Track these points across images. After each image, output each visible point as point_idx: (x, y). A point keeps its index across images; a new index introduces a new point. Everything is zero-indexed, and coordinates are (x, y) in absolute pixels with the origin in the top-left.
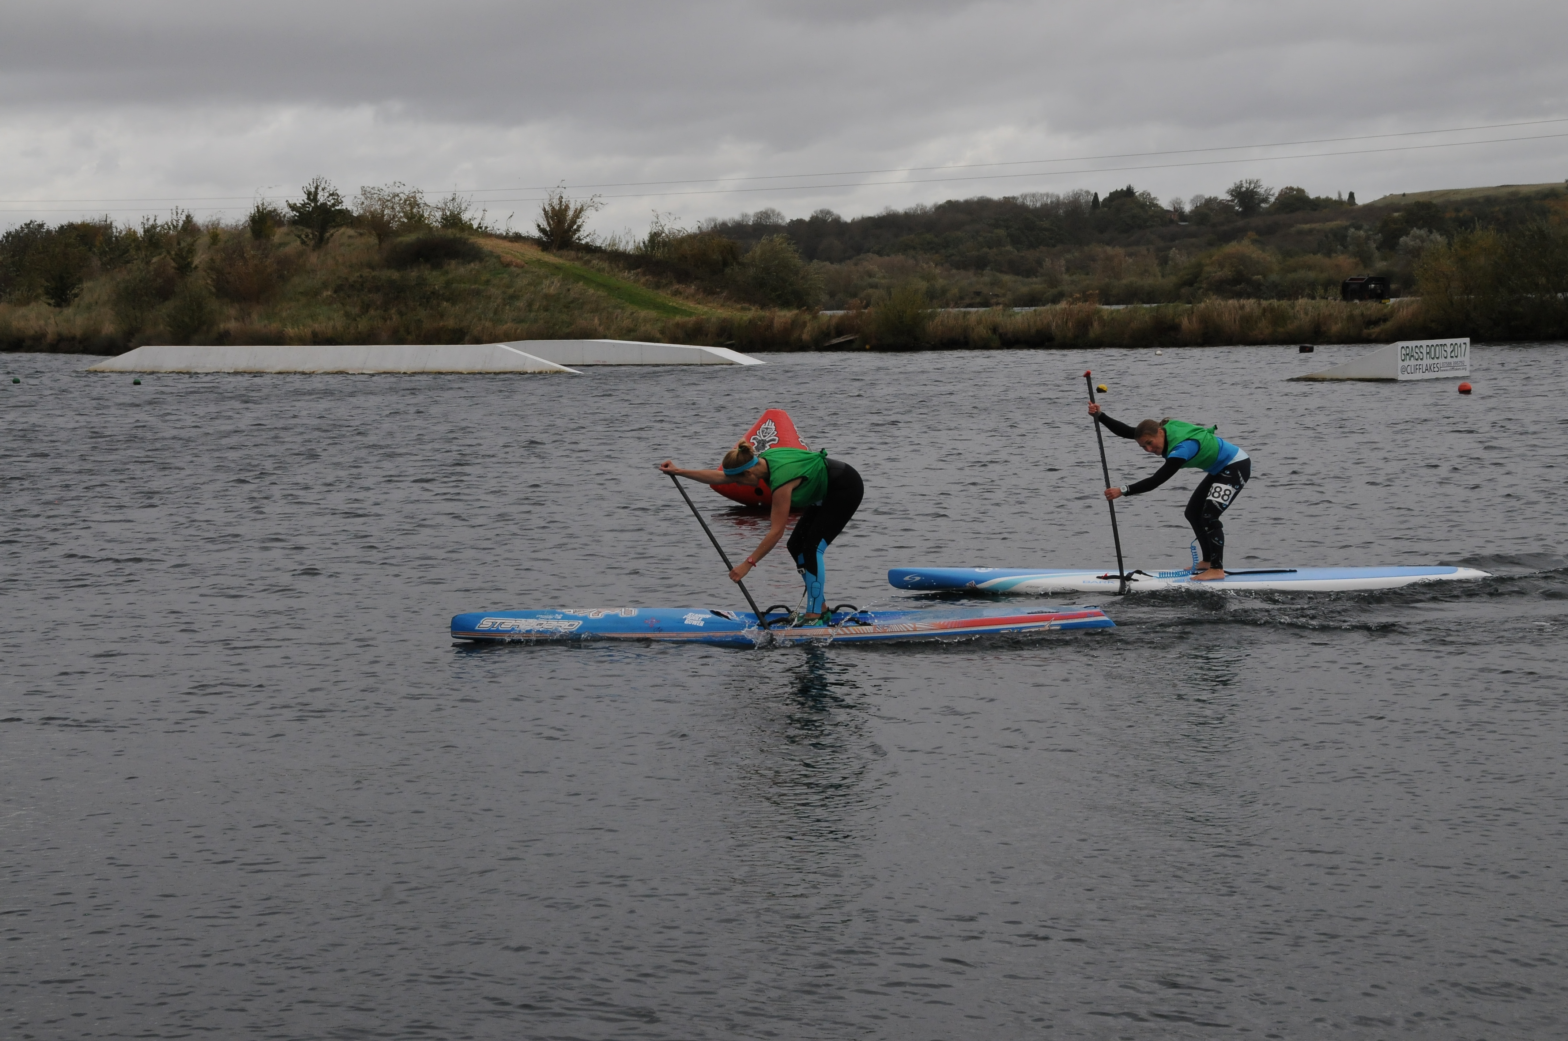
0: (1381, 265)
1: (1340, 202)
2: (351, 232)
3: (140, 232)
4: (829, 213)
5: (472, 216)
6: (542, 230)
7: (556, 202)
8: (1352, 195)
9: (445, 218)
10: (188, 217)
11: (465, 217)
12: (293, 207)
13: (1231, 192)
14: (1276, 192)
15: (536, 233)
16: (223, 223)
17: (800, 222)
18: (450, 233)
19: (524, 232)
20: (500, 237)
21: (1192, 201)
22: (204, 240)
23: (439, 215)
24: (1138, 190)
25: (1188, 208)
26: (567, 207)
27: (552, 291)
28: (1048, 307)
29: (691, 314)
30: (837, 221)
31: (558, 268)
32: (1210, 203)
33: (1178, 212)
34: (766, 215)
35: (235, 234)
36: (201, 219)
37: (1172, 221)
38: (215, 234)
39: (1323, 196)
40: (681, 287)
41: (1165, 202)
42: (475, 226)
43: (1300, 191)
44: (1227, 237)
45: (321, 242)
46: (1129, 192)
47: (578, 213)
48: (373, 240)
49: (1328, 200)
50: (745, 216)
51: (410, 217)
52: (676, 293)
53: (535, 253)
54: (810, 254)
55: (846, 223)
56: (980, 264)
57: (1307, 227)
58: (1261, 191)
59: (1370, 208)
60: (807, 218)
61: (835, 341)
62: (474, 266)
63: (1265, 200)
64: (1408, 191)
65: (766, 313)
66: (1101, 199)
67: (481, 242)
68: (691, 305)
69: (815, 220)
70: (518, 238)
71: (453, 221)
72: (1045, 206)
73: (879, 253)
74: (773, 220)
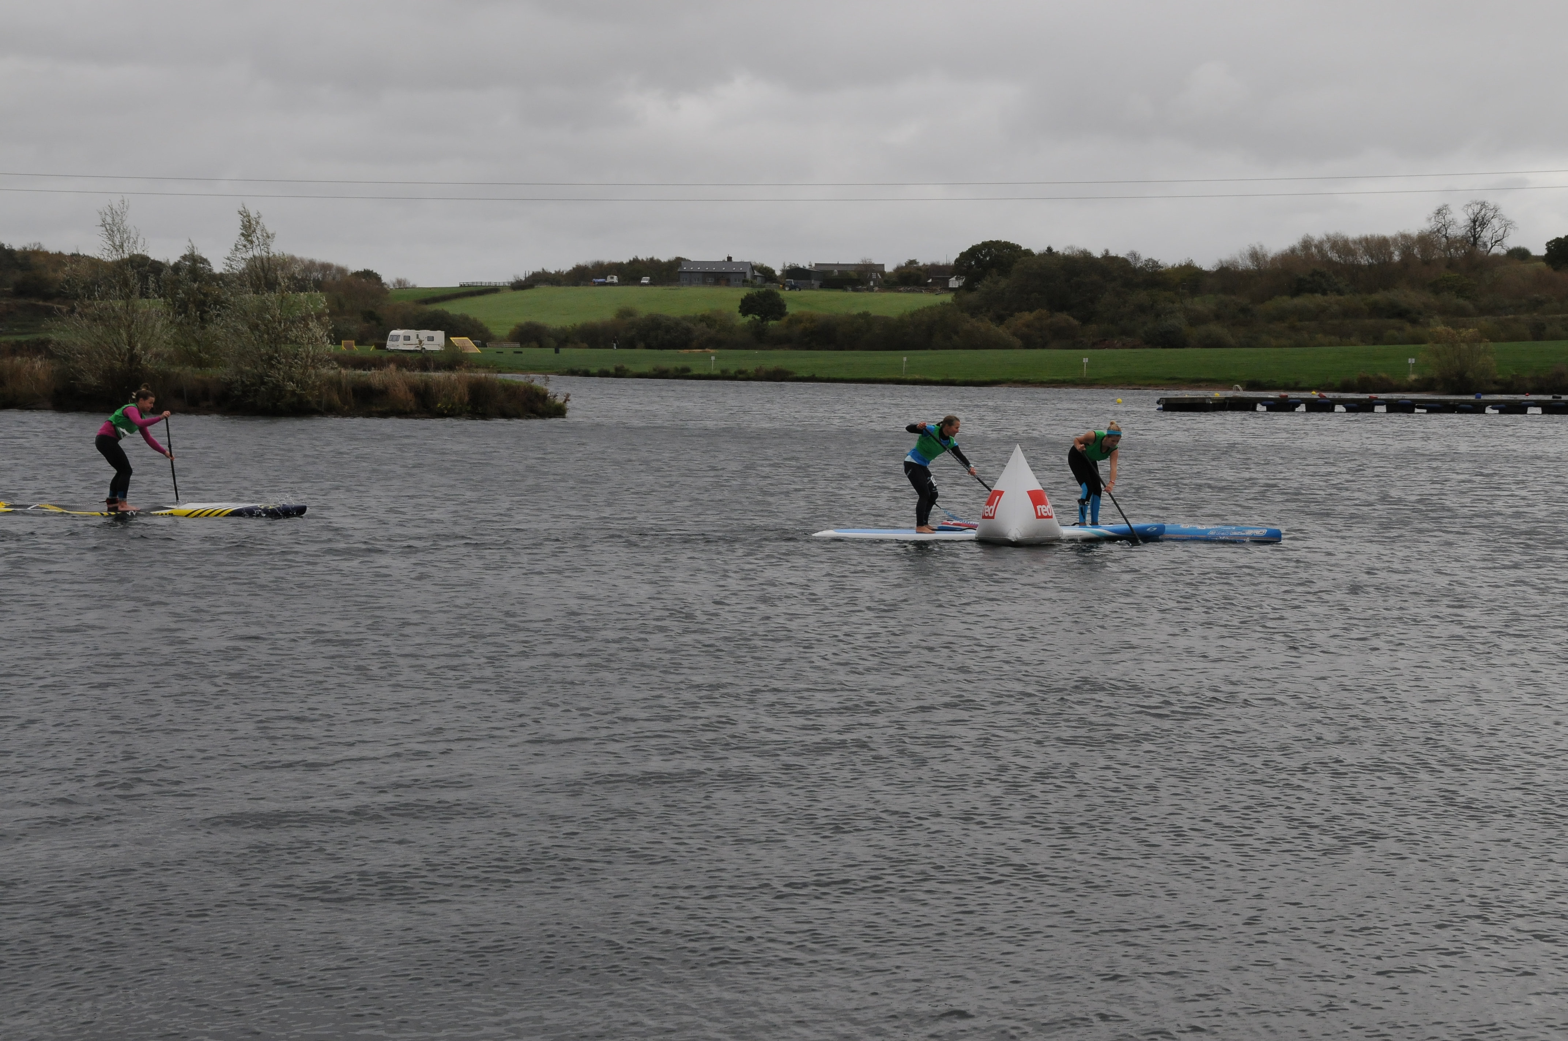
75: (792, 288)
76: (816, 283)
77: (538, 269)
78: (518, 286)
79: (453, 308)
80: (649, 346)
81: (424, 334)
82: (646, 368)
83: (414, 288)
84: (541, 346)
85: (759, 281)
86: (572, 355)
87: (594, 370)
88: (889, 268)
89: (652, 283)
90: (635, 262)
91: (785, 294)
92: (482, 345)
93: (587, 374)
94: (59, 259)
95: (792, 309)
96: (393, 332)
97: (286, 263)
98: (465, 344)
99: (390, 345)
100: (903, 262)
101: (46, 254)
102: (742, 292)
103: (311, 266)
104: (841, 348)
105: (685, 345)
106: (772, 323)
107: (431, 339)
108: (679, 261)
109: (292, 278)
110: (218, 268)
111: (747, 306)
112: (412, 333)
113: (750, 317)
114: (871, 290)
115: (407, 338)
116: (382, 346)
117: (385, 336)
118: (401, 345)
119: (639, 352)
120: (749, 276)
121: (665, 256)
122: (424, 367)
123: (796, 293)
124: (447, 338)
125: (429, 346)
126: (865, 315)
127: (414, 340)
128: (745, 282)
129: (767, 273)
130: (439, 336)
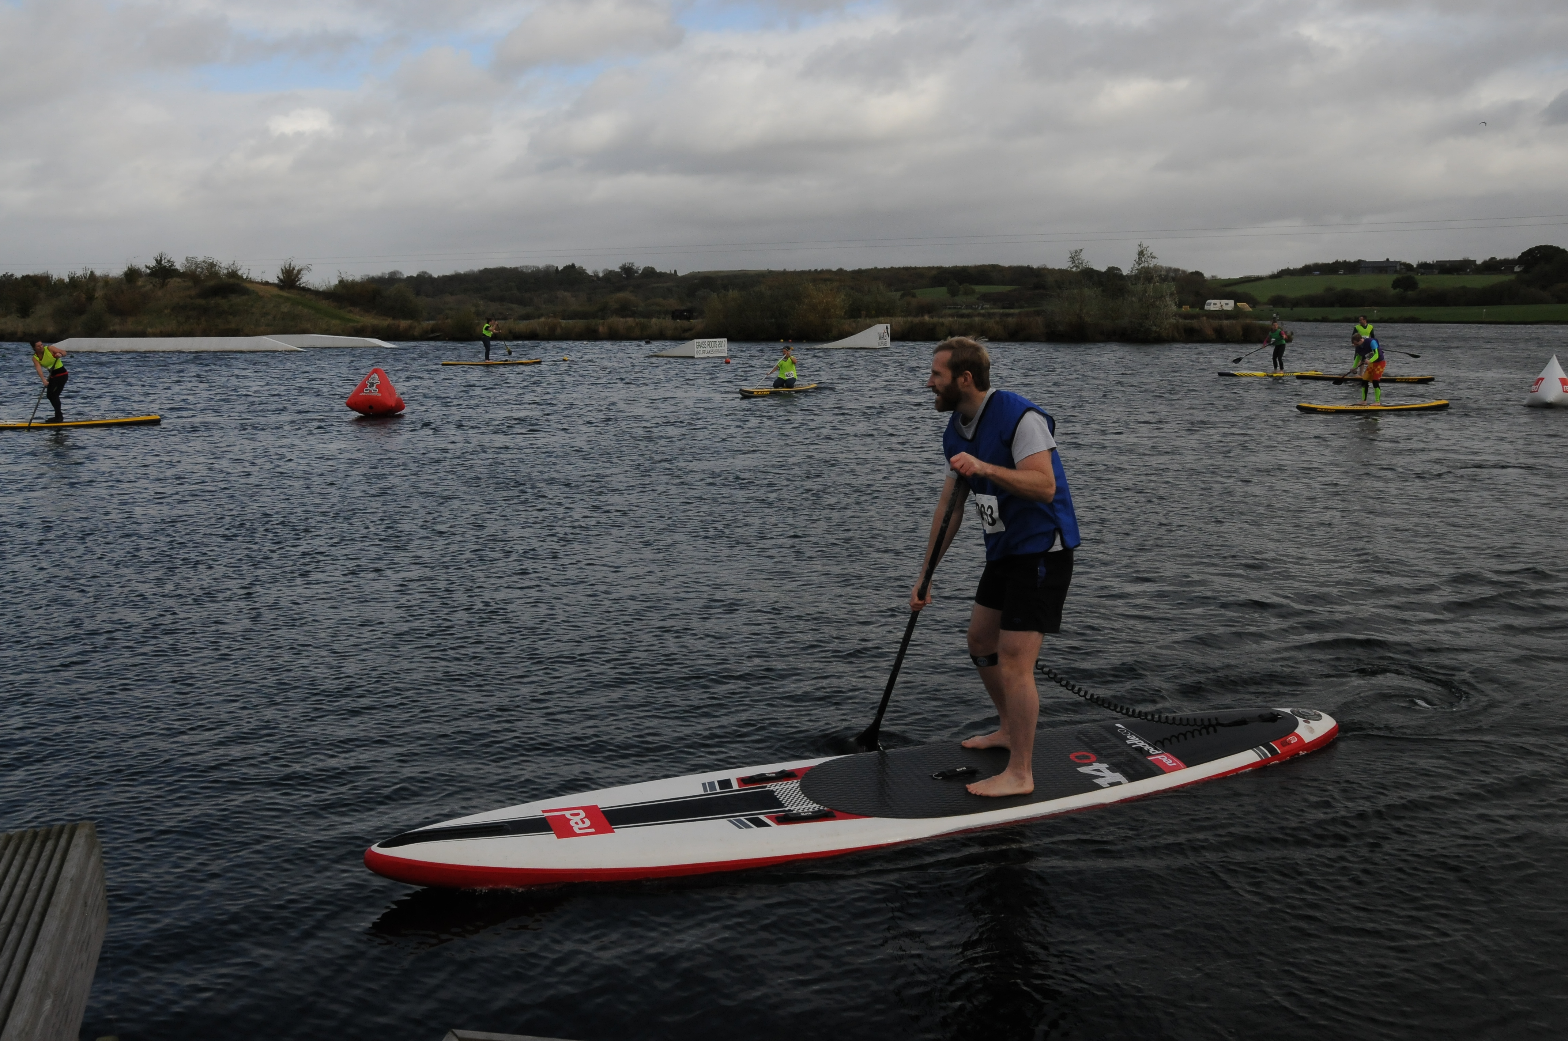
0: (689, 304)
1: (671, 274)
2: (180, 280)
3: (67, 280)
4: (426, 273)
5: (243, 272)
6: (280, 280)
7: (287, 266)
8: (675, 271)
9: (229, 273)
10: (92, 272)
11: (240, 273)
12: (147, 267)
13: (621, 268)
14: (642, 268)
15: (276, 281)
16: (111, 275)
17: (412, 277)
18: (232, 281)
19: (271, 281)
20: (258, 283)
21: (603, 271)
22: (101, 284)
23: (225, 271)
24: (577, 265)
25: (601, 275)
26: (294, 269)
27: (286, 310)
28: (536, 320)
29: (358, 322)
30: (430, 277)
31: (287, 299)
32: (611, 272)
33: (596, 276)
34: (393, 274)
35: (117, 281)
36: (98, 273)
37: (593, 281)
38: (106, 281)
39: (663, 271)
40: (352, 308)
41: (590, 272)
42: (245, 277)
43: (653, 269)
44: (620, 289)
45: (163, 285)
46: (573, 266)
47: (299, 271)
48: (190, 284)
49: (665, 273)
50: (383, 273)
51: (211, 273)
52: (350, 312)
53: (276, 291)
54: (418, 294)
55: (435, 278)
56: (502, 299)
57: (656, 285)
58: (635, 268)
59: (684, 278)
60: (415, 275)
61: (432, 336)
62: (245, 298)
63: (637, 272)
64: (701, 270)
65: (396, 322)
66: (560, 269)
67: (248, 285)
68: (358, 317)
69: (419, 276)
70: (267, 283)
71: (233, 274)
72: (533, 271)
73: (452, 294)
74: (398, 276)
75: (1422, 274)
76: (1436, 271)
77: (1284, 268)
78: (1273, 277)
79: (1239, 289)
80: (1341, 306)
81: (1224, 302)
82: (1340, 317)
83: (1220, 279)
84: (1283, 306)
85: (1404, 270)
86: (1300, 311)
87: (1311, 319)
88: (1479, 262)
89: (1344, 274)
90: (1337, 262)
91: (1418, 277)
92: (1253, 307)
93: (1307, 321)
94: (1053, 271)
95: (1422, 285)
96: (1208, 301)
97: (1157, 269)
98: (1243, 305)
99: (1206, 308)
100: (1487, 258)
101: (1048, 270)
102: (1394, 277)
103: (1169, 270)
104: (1448, 305)
105: (1362, 305)
106: (1410, 293)
107: (1227, 304)
108: (1360, 261)
109: (1160, 276)
110: (1125, 272)
111: (1396, 284)
112: (1217, 301)
113: (1398, 290)
114: (1467, 274)
115: (1215, 304)
116: (1202, 308)
117: (1204, 304)
118: (1212, 308)
119: (1337, 309)
120: (1398, 268)
121: (1352, 259)
122: (1220, 319)
123: (1425, 277)
124: (1235, 303)
125: (1226, 308)
126: (1463, 288)
127: (1218, 305)
128: (1396, 272)
129: (1408, 267)
130: (1231, 303)
